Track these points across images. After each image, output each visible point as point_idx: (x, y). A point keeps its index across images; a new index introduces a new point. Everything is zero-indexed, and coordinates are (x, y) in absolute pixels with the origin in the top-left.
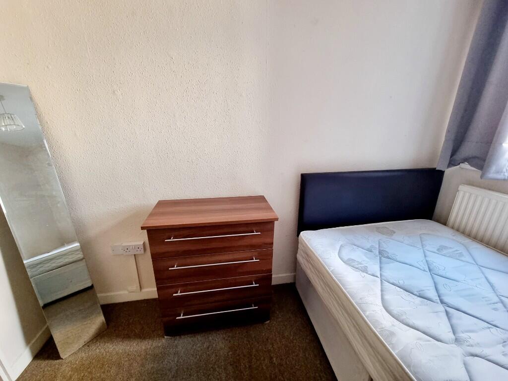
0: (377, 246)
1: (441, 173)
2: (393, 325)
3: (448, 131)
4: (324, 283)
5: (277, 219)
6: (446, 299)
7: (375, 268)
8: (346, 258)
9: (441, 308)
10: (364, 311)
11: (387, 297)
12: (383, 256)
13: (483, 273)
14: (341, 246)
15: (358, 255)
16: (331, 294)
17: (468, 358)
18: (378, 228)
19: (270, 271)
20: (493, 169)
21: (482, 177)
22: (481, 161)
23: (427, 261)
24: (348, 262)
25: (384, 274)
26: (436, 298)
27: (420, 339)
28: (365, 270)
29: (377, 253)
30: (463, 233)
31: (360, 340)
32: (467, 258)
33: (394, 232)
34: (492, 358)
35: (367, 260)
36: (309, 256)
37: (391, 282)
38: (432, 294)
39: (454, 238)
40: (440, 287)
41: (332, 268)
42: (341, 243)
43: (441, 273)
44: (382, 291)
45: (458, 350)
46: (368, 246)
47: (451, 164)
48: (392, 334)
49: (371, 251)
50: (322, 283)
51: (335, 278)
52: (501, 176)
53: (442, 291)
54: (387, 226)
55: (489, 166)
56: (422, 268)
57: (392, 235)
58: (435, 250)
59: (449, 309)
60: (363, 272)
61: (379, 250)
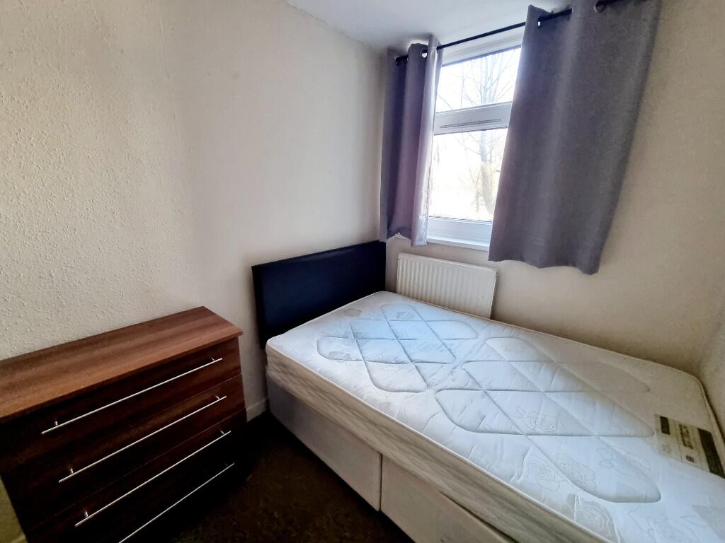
0: (350, 330)
1: (383, 244)
2: (387, 397)
3: (382, 206)
4: (314, 389)
5: (241, 333)
6: (414, 357)
7: (355, 353)
8: (327, 354)
9: (412, 366)
10: (362, 397)
11: (374, 376)
12: (359, 338)
13: (429, 326)
14: (318, 342)
15: (337, 346)
16: (325, 397)
17: (437, 394)
18: (345, 311)
19: (243, 405)
20: (417, 238)
21: (412, 245)
22: (409, 230)
23: (392, 330)
24: (331, 357)
25: (365, 355)
26: (407, 359)
27: (407, 397)
28: (348, 358)
29: (353, 337)
30: (409, 296)
31: (365, 427)
32: (416, 317)
33: (360, 311)
34: (449, 386)
35: (346, 347)
36: (286, 366)
37: (373, 359)
38: (404, 358)
39: (405, 303)
40: (407, 349)
41: (318, 369)
42: (316, 339)
43: (405, 337)
44: (369, 371)
45: (430, 392)
46: (342, 332)
47: (390, 234)
48: (389, 404)
49: (347, 337)
50: (310, 391)
51: (325, 378)
52: (423, 243)
53: (410, 351)
54: (351, 307)
55: (415, 236)
56: (390, 338)
57: (359, 315)
58: (395, 318)
59: (417, 364)
60: (348, 360)
61: (354, 333)
